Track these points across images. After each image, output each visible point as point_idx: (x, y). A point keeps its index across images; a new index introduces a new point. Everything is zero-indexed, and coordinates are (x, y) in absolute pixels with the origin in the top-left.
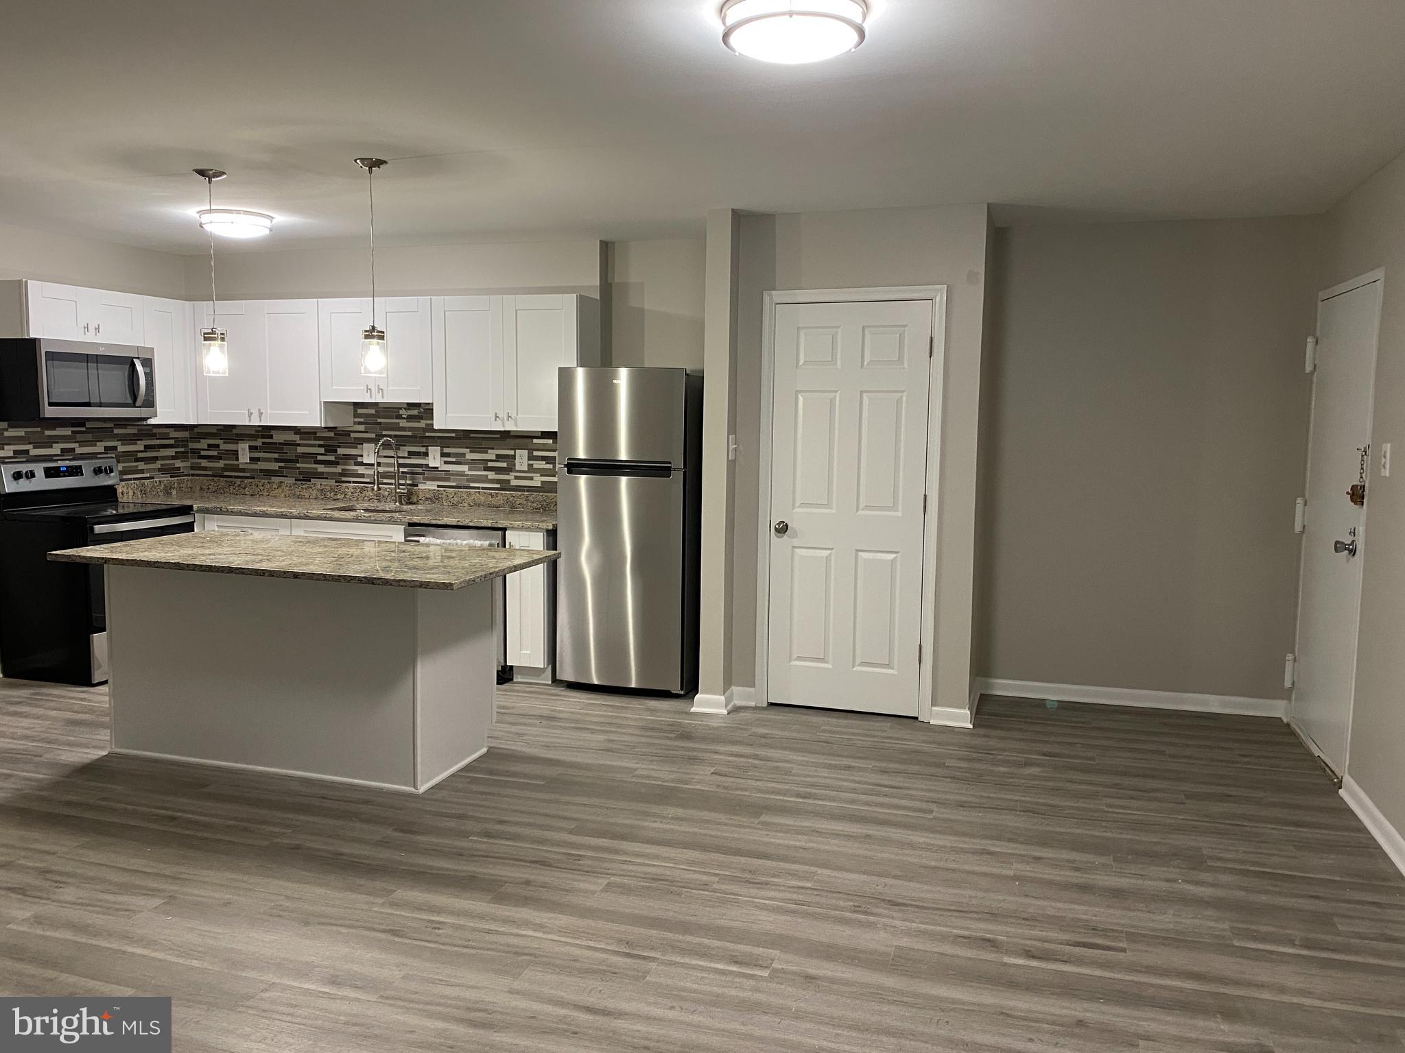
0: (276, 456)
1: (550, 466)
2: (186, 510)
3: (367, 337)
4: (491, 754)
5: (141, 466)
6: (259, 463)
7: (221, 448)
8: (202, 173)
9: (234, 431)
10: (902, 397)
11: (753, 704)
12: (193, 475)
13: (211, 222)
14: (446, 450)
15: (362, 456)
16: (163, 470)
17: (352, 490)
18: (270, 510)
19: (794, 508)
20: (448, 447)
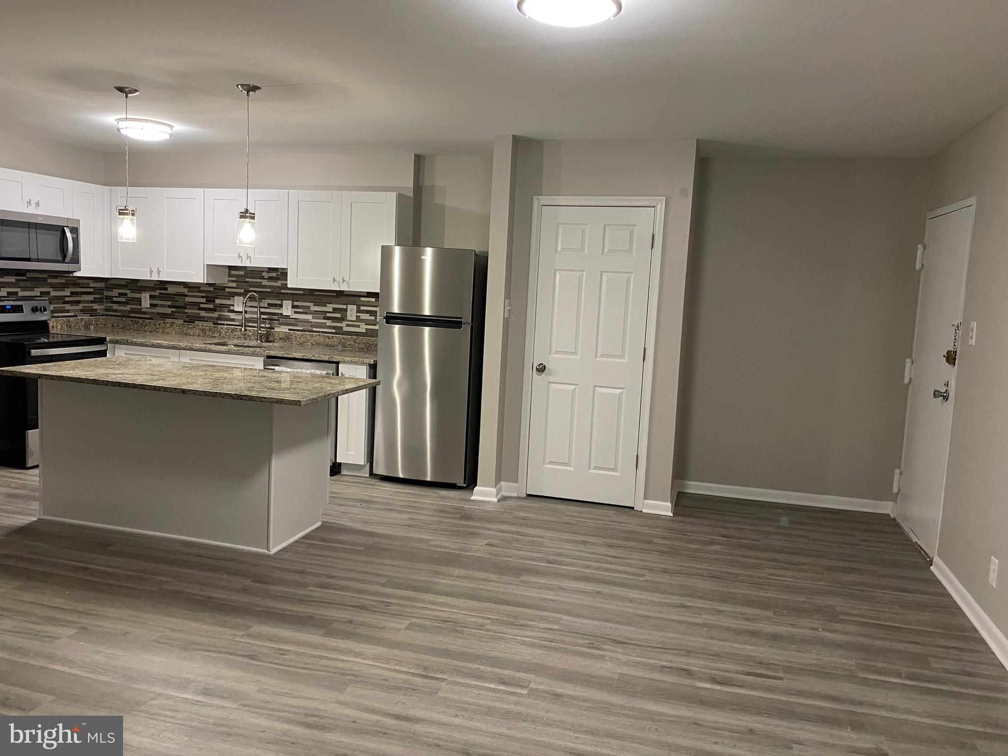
0: (169, 303)
1: (373, 318)
2: (101, 341)
3: (241, 217)
4: (325, 527)
5: (68, 307)
6: (157, 308)
7: (128, 296)
8: (121, 89)
9: (139, 284)
10: (630, 277)
11: (516, 495)
12: (107, 315)
13: (127, 128)
14: (296, 303)
15: (233, 305)
16: (84, 311)
17: (226, 330)
18: (165, 343)
19: (550, 354)
20: (298, 301)
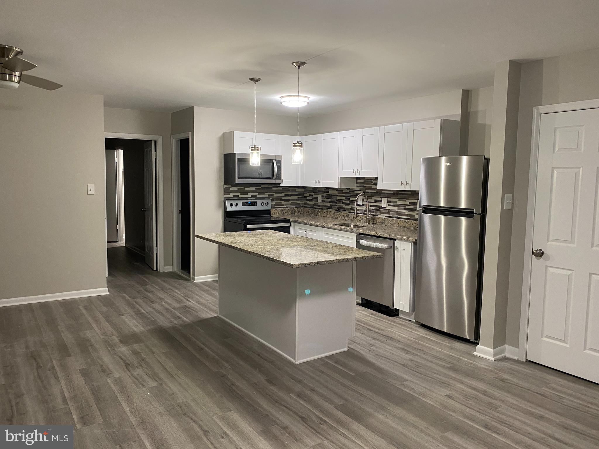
0: (330, 200)
2: (288, 221)
5: (283, 202)
6: (324, 203)
7: (313, 196)
8: (252, 79)
9: (318, 190)
12: (305, 207)
14: (389, 200)
15: (358, 201)
16: (292, 205)
18: (313, 223)
19: (548, 241)
20: (390, 198)
